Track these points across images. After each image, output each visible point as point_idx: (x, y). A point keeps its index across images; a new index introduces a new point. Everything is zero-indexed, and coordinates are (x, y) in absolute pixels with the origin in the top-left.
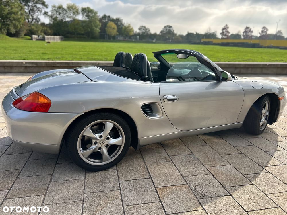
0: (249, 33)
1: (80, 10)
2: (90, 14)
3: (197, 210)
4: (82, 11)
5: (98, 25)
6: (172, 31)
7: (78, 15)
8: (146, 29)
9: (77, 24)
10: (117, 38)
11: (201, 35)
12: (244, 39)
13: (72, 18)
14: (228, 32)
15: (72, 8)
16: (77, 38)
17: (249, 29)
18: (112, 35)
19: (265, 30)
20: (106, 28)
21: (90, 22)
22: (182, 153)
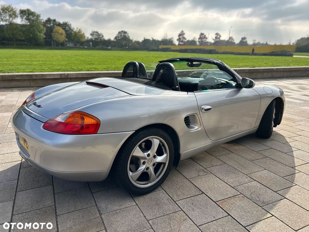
0: (204, 39)
1: (18, 12)
2: (31, 17)
3: (268, 218)
4: (20, 14)
5: (42, 30)
6: (128, 37)
7: (16, 18)
8: (99, 35)
9: (15, 29)
10: (67, 45)
11: (158, 41)
12: (200, 45)
13: (9, 22)
14: (184, 38)
15: (8, 10)
16: (16, 45)
17: (204, 35)
18: (61, 42)
19: (219, 37)
20: (52, 34)
21: (32, 26)
22: (215, 164)
